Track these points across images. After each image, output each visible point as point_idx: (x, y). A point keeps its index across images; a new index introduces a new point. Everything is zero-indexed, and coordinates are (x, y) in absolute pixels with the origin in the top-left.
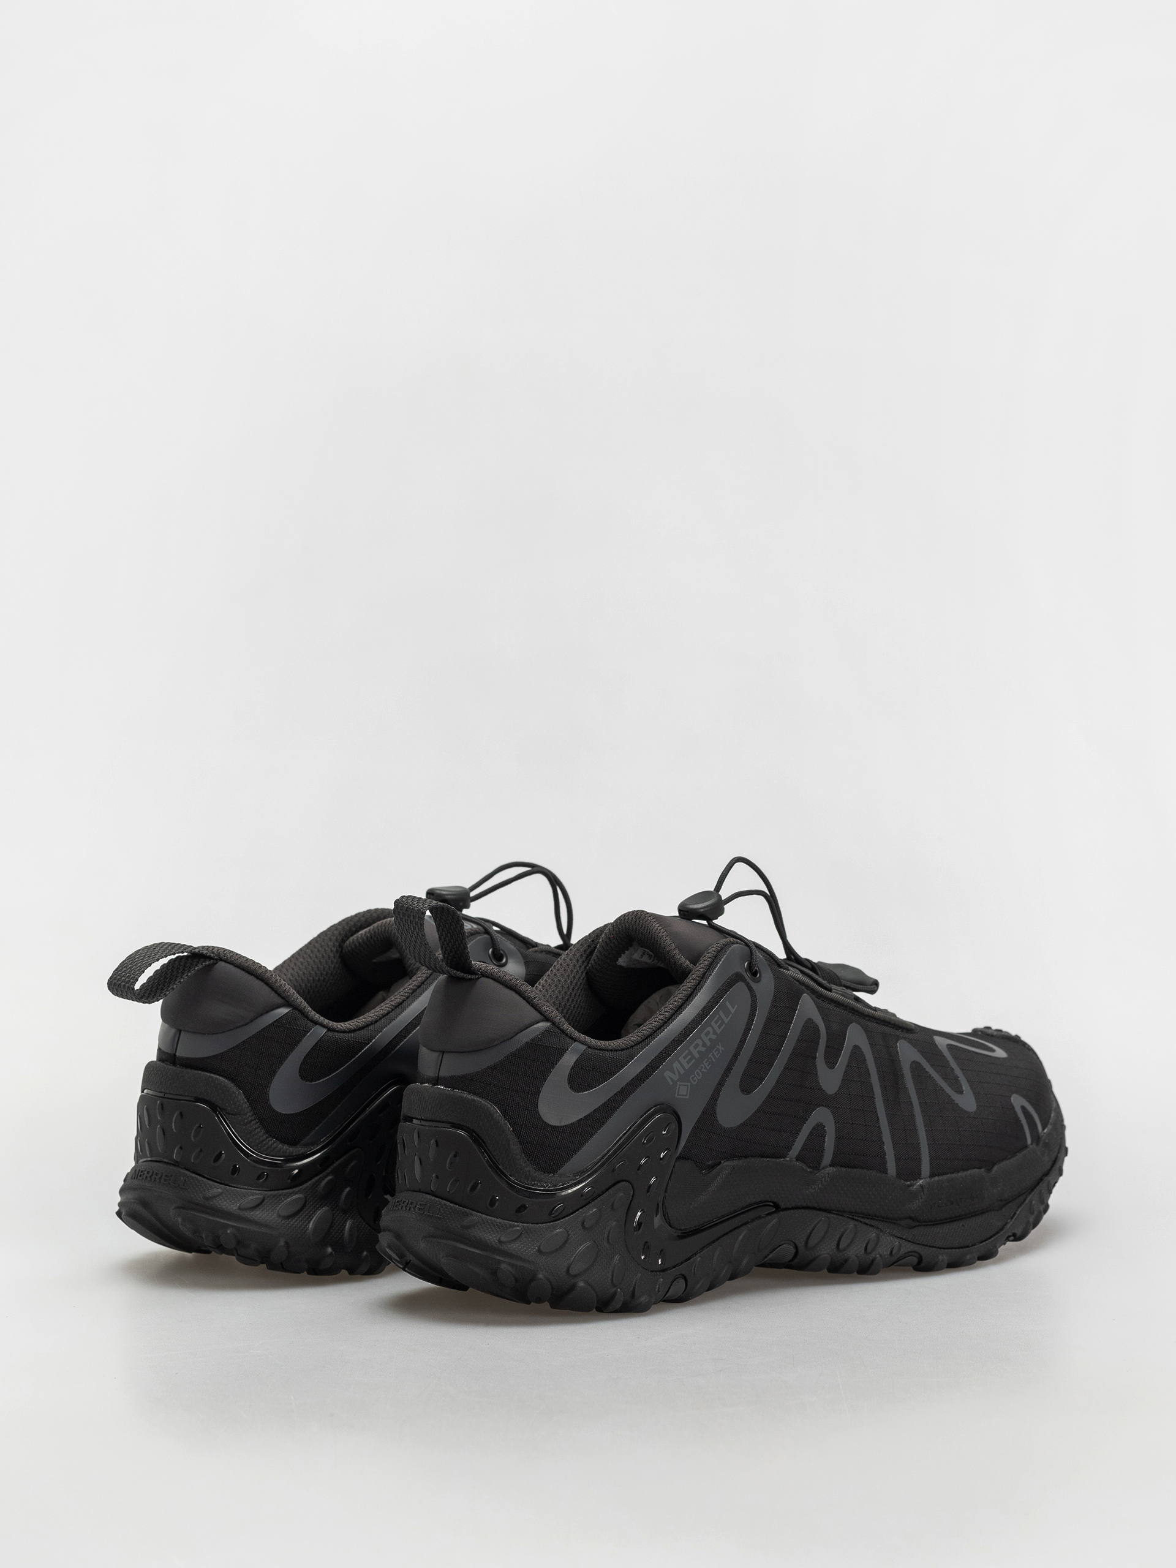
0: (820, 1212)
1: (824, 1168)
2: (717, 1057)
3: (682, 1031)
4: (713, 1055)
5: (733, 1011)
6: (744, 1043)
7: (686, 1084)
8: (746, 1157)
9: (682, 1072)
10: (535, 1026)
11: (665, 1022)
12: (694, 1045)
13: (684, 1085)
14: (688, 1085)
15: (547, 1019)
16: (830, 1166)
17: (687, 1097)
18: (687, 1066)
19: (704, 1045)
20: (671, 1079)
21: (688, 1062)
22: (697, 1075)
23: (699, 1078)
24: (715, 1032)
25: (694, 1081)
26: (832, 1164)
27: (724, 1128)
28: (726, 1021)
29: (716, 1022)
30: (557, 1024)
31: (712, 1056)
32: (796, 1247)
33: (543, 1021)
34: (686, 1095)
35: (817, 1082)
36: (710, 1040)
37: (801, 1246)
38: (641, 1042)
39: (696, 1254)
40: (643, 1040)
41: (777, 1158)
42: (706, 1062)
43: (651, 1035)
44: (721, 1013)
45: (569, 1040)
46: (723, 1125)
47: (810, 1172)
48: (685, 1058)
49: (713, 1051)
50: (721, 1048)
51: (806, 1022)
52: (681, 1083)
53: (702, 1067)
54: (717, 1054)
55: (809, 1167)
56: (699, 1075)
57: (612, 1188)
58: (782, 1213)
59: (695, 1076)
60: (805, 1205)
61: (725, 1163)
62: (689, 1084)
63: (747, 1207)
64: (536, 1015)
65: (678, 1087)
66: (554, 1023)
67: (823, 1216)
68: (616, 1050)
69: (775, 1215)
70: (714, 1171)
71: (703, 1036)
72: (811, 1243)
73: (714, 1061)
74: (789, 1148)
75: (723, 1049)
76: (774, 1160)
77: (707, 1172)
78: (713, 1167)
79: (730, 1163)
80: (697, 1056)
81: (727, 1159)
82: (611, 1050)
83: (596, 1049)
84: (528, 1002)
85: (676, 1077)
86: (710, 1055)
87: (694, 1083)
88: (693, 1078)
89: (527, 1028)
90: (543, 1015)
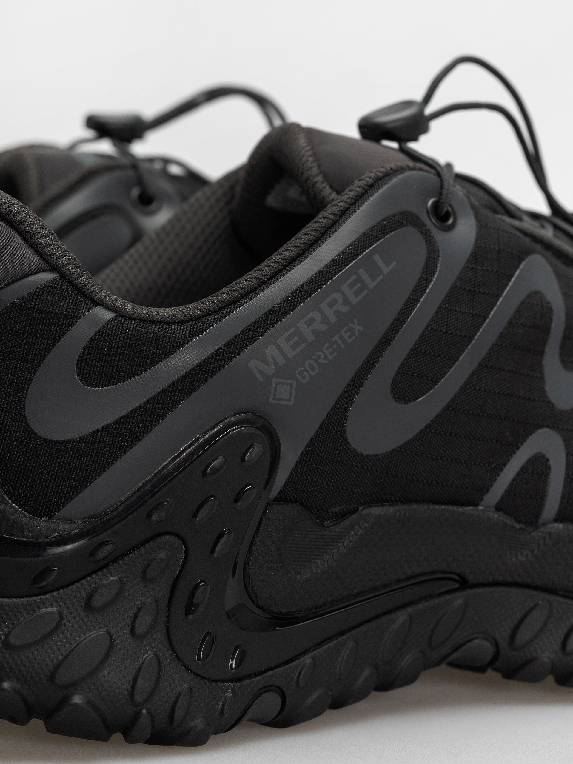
0: (536, 593)
1: (544, 524)
2: (349, 341)
3: (287, 297)
4: (341, 338)
5: (386, 270)
6: (404, 322)
7: (288, 381)
8: (406, 501)
9: (282, 361)
10: (31, 278)
11: (264, 283)
12: (306, 319)
13: (284, 384)
14: (291, 385)
15: (52, 268)
16: (556, 520)
17: (291, 403)
18: (291, 354)
19: (325, 320)
20: (261, 373)
21: (294, 347)
22: (309, 369)
23: (313, 373)
24: (347, 302)
25: (304, 378)
26: (558, 519)
27: (362, 455)
28: (371, 284)
29: (351, 286)
30: (68, 277)
31: (339, 341)
32: (496, 644)
33: (45, 270)
34: (289, 400)
35: (543, 392)
36: (337, 313)
37: (503, 643)
38: (216, 312)
39: (305, 653)
40: (220, 309)
41: (462, 504)
42: (327, 349)
43: (235, 302)
44: (362, 272)
45: (86, 302)
46: (359, 450)
47: (521, 529)
48: (287, 340)
49: (342, 332)
50: (357, 327)
51: (529, 296)
52: (279, 381)
53: (319, 357)
54: (350, 337)
55: (519, 522)
56: (313, 369)
57: (147, 545)
58: (470, 591)
59: (305, 370)
60: (510, 579)
61: (364, 512)
62: (294, 382)
63: (408, 578)
64: (35, 261)
65: (273, 385)
66: (63, 275)
67: (540, 597)
68: (169, 323)
69: (459, 594)
70: (347, 522)
71: (324, 306)
72: (522, 637)
73: (343, 346)
74: (485, 489)
75: (362, 329)
76: (454, 508)
77: (332, 523)
78: (343, 515)
79: (376, 510)
80: (311, 338)
81: (370, 504)
82: (161, 322)
83: (135, 319)
84: (26, 240)
85: (270, 370)
86: (336, 338)
87: (304, 381)
88: (301, 373)
89: (17, 280)
90: (46, 261)
